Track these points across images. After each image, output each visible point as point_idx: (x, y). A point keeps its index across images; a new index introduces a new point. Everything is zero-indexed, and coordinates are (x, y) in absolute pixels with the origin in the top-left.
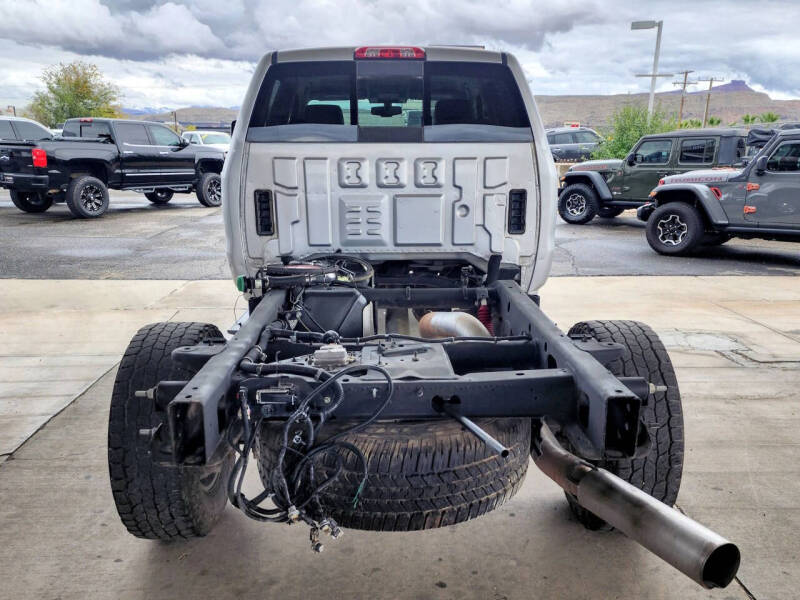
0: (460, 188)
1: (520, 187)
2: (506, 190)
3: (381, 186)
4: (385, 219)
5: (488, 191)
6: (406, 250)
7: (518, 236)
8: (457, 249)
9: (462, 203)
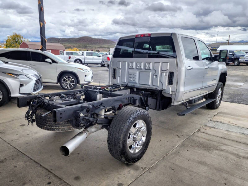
0: (155, 70)
1: (172, 71)
2: (168, 72)
3: (137, 69)
4: (137, 77)
5: (163, 72)
6: (141, 85)
7: (171, 85)
8: (154, 87)
9: (155, 74)
